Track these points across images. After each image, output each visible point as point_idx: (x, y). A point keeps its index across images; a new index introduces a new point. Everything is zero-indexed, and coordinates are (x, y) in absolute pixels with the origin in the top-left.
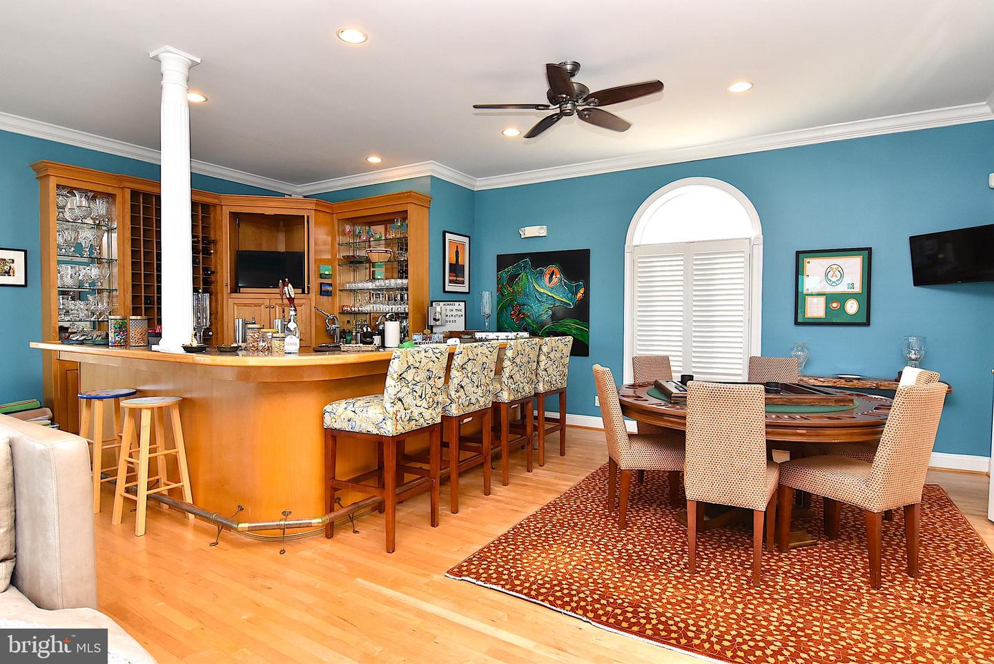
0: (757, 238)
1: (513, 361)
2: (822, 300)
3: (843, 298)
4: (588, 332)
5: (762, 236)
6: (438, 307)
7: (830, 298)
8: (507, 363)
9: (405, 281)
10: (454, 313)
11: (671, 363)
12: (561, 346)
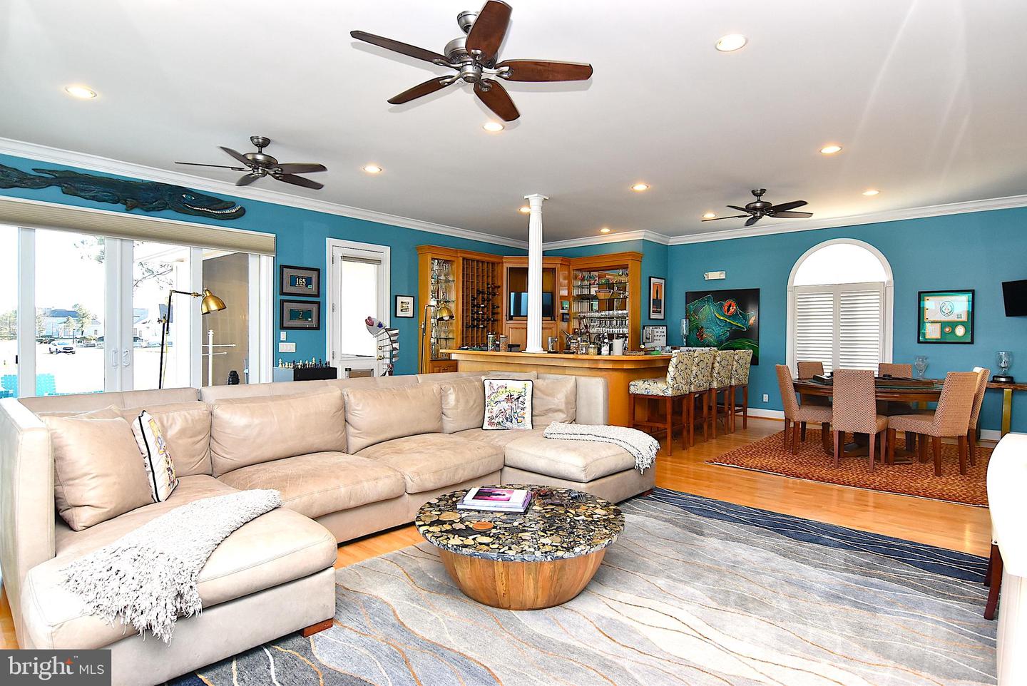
0: (889, 282)
1: (720, 363)
2: (939, 325)
3: (953, 325)
4: (758, 348)
5: (893, 281)
6: (649, 330)
7: (943, 324)
8: (716, 365)
9: (625, 312)
10: (659, 334)
11: (824, 367)
12: (746, 356)
